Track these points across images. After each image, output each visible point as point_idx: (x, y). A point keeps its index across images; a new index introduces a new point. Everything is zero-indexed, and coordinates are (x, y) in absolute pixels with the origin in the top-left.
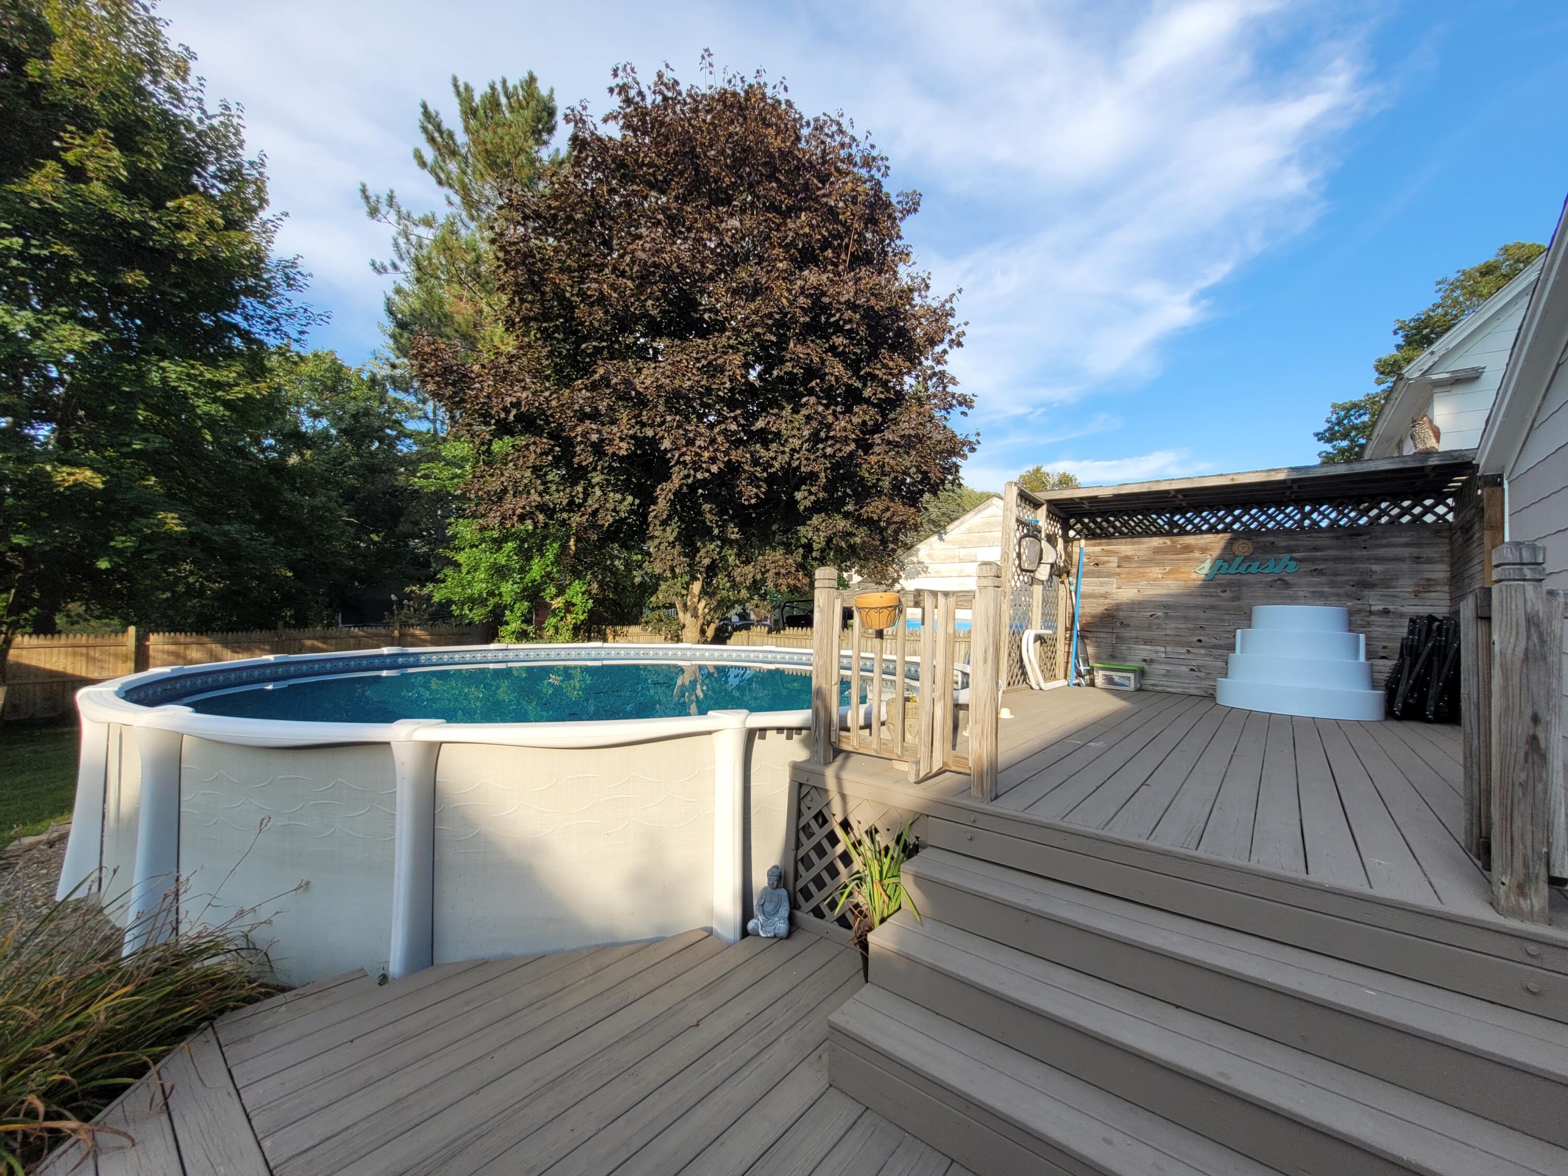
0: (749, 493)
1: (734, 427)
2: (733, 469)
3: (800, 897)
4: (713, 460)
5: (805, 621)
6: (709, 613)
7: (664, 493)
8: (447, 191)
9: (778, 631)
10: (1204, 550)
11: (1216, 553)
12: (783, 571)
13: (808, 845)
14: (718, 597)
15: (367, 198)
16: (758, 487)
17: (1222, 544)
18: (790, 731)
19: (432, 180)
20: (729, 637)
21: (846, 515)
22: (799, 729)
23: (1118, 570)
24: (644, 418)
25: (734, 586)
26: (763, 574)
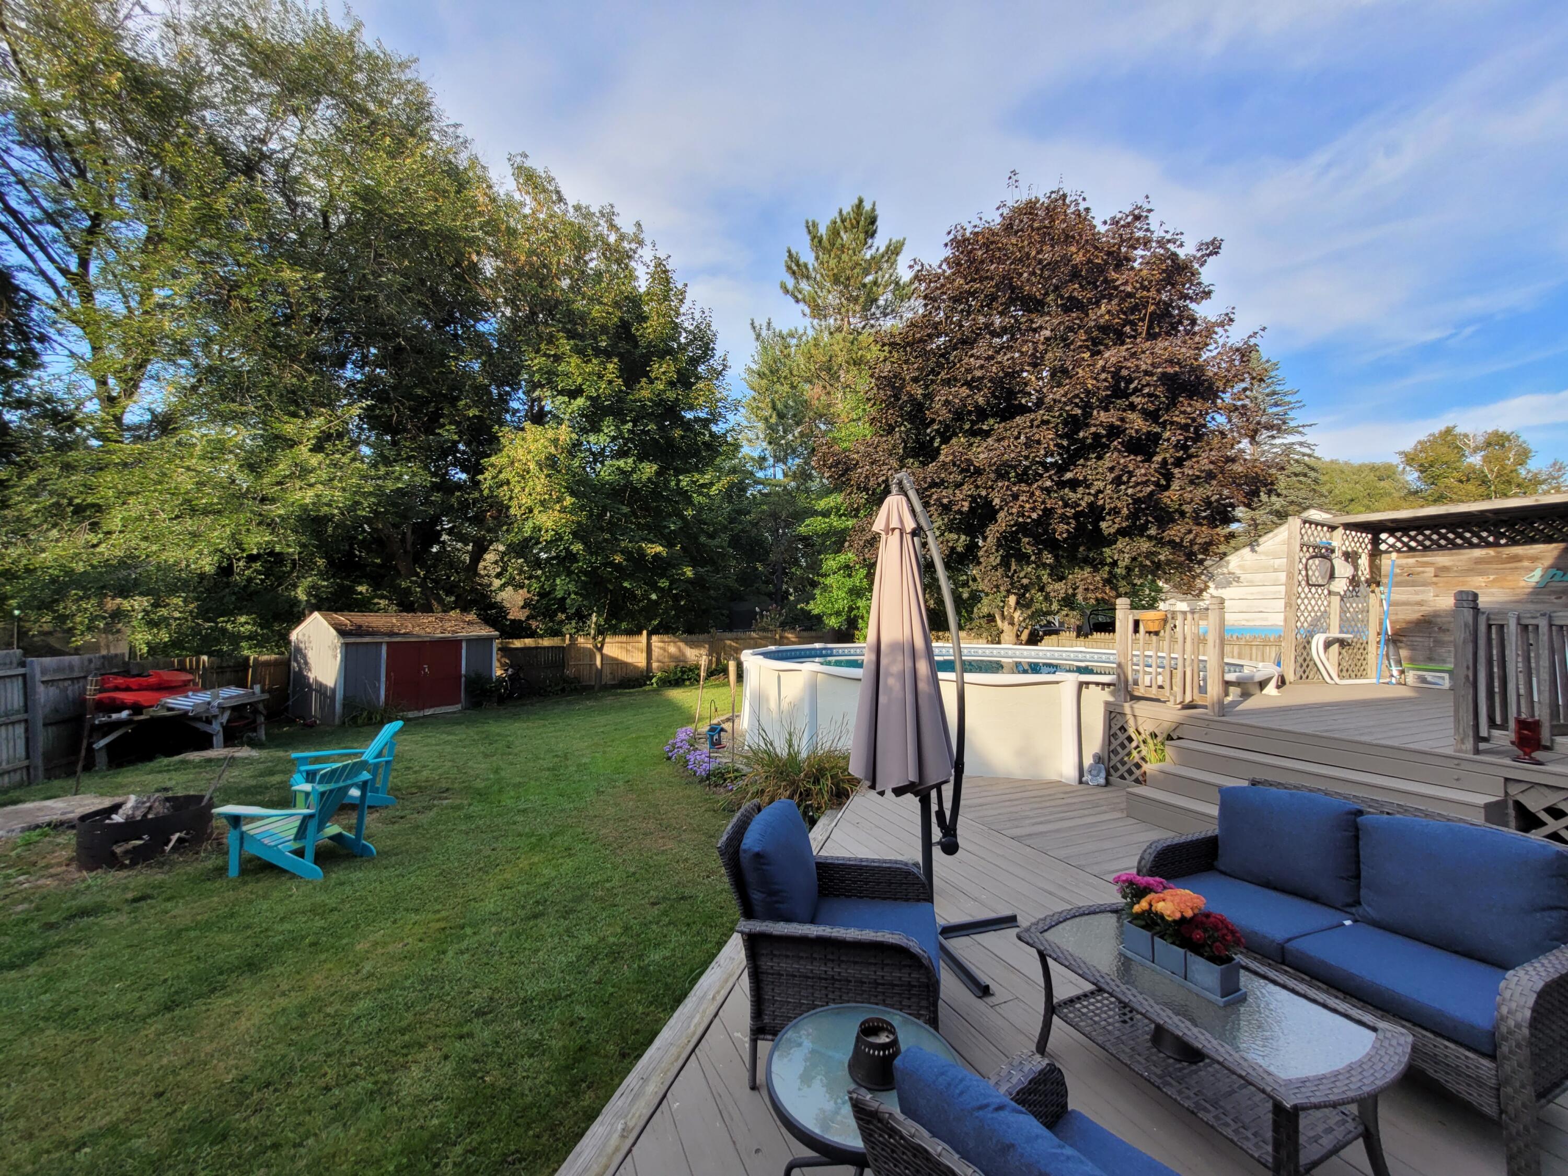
0: (1061, 530)
1: (1049, 483)
2: (1048, 513)
3: (1112, 771)
4: (1033, 509)
5: (1108, 627)
6: (1024, 620)
7: (993, 531)
8: (802, 306)
9: (1086, 636)
10: (1534, 559)
11: (1548, 562)
12: (1091, 587)
13: (1115, 743)
14: (1033, 609)
15: (754, 328)
16: (1068, 524)
17: (1556, 553)
18: (1104, 685)
19: (792, 301)
20: (1041, 641)
21: (1150, 538)
22: (1109, 685)
23: (1435, 579)
24: (979, 483)
25: (1047, 598)
26: (1074, 589)
